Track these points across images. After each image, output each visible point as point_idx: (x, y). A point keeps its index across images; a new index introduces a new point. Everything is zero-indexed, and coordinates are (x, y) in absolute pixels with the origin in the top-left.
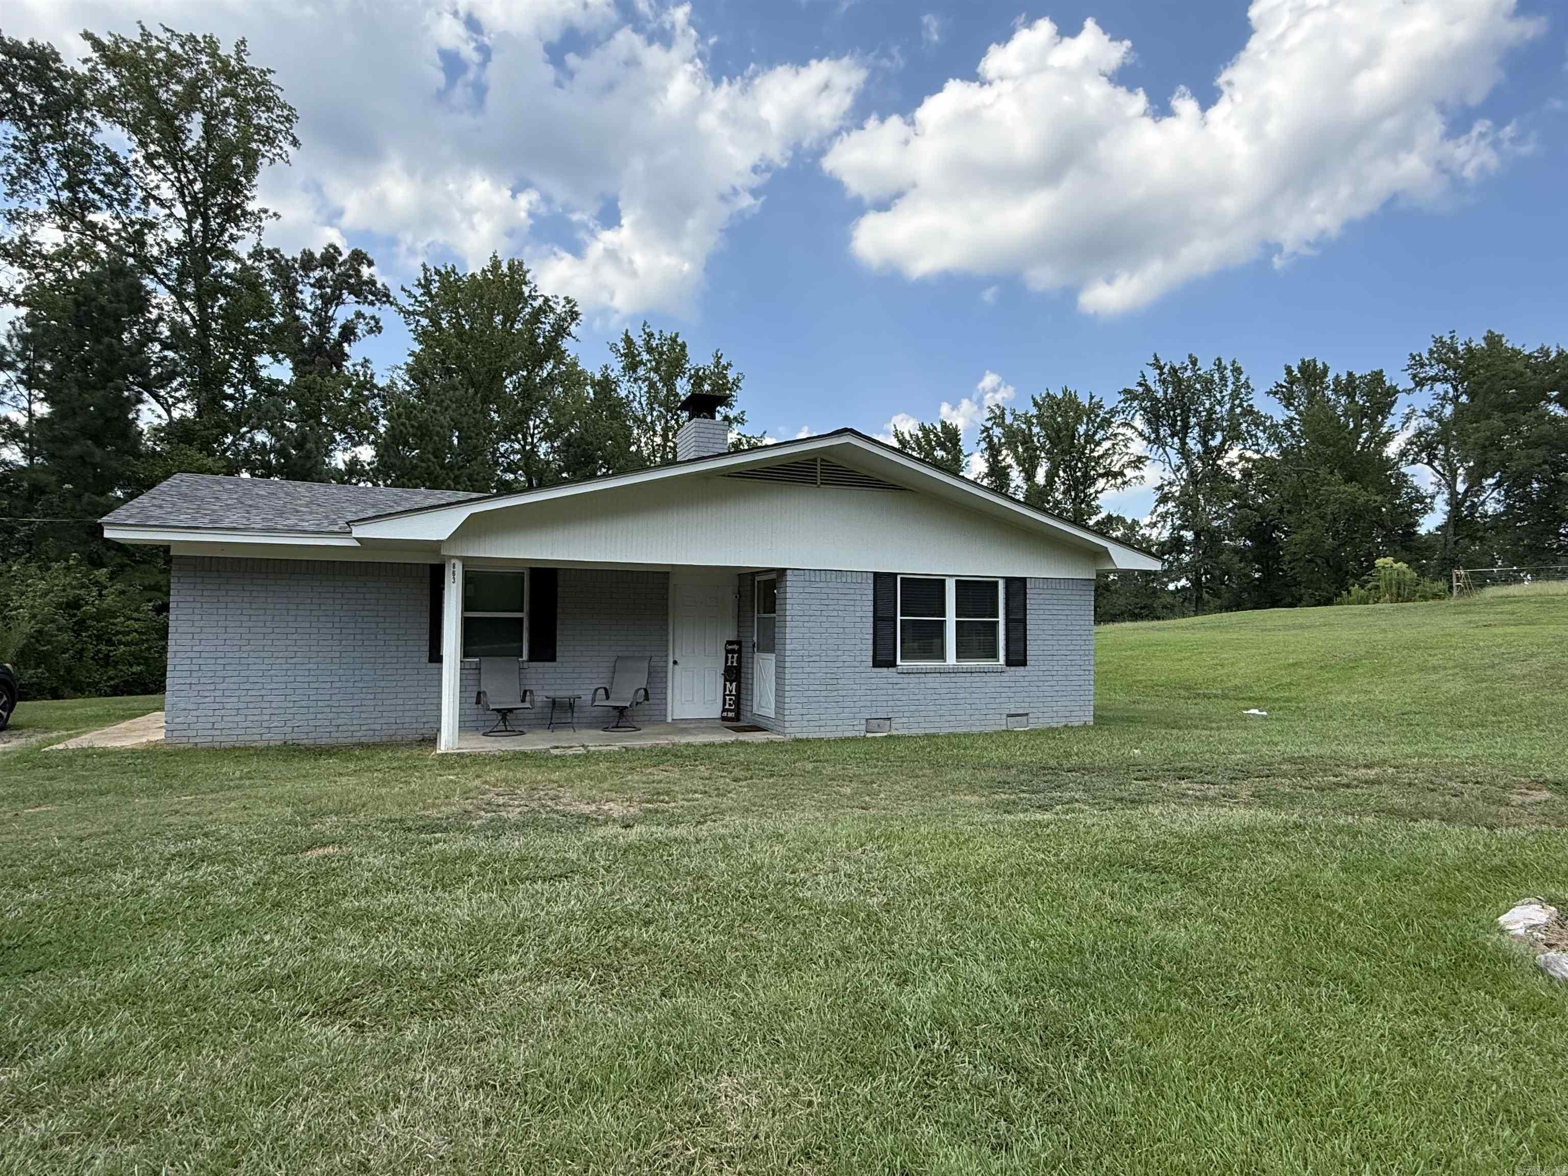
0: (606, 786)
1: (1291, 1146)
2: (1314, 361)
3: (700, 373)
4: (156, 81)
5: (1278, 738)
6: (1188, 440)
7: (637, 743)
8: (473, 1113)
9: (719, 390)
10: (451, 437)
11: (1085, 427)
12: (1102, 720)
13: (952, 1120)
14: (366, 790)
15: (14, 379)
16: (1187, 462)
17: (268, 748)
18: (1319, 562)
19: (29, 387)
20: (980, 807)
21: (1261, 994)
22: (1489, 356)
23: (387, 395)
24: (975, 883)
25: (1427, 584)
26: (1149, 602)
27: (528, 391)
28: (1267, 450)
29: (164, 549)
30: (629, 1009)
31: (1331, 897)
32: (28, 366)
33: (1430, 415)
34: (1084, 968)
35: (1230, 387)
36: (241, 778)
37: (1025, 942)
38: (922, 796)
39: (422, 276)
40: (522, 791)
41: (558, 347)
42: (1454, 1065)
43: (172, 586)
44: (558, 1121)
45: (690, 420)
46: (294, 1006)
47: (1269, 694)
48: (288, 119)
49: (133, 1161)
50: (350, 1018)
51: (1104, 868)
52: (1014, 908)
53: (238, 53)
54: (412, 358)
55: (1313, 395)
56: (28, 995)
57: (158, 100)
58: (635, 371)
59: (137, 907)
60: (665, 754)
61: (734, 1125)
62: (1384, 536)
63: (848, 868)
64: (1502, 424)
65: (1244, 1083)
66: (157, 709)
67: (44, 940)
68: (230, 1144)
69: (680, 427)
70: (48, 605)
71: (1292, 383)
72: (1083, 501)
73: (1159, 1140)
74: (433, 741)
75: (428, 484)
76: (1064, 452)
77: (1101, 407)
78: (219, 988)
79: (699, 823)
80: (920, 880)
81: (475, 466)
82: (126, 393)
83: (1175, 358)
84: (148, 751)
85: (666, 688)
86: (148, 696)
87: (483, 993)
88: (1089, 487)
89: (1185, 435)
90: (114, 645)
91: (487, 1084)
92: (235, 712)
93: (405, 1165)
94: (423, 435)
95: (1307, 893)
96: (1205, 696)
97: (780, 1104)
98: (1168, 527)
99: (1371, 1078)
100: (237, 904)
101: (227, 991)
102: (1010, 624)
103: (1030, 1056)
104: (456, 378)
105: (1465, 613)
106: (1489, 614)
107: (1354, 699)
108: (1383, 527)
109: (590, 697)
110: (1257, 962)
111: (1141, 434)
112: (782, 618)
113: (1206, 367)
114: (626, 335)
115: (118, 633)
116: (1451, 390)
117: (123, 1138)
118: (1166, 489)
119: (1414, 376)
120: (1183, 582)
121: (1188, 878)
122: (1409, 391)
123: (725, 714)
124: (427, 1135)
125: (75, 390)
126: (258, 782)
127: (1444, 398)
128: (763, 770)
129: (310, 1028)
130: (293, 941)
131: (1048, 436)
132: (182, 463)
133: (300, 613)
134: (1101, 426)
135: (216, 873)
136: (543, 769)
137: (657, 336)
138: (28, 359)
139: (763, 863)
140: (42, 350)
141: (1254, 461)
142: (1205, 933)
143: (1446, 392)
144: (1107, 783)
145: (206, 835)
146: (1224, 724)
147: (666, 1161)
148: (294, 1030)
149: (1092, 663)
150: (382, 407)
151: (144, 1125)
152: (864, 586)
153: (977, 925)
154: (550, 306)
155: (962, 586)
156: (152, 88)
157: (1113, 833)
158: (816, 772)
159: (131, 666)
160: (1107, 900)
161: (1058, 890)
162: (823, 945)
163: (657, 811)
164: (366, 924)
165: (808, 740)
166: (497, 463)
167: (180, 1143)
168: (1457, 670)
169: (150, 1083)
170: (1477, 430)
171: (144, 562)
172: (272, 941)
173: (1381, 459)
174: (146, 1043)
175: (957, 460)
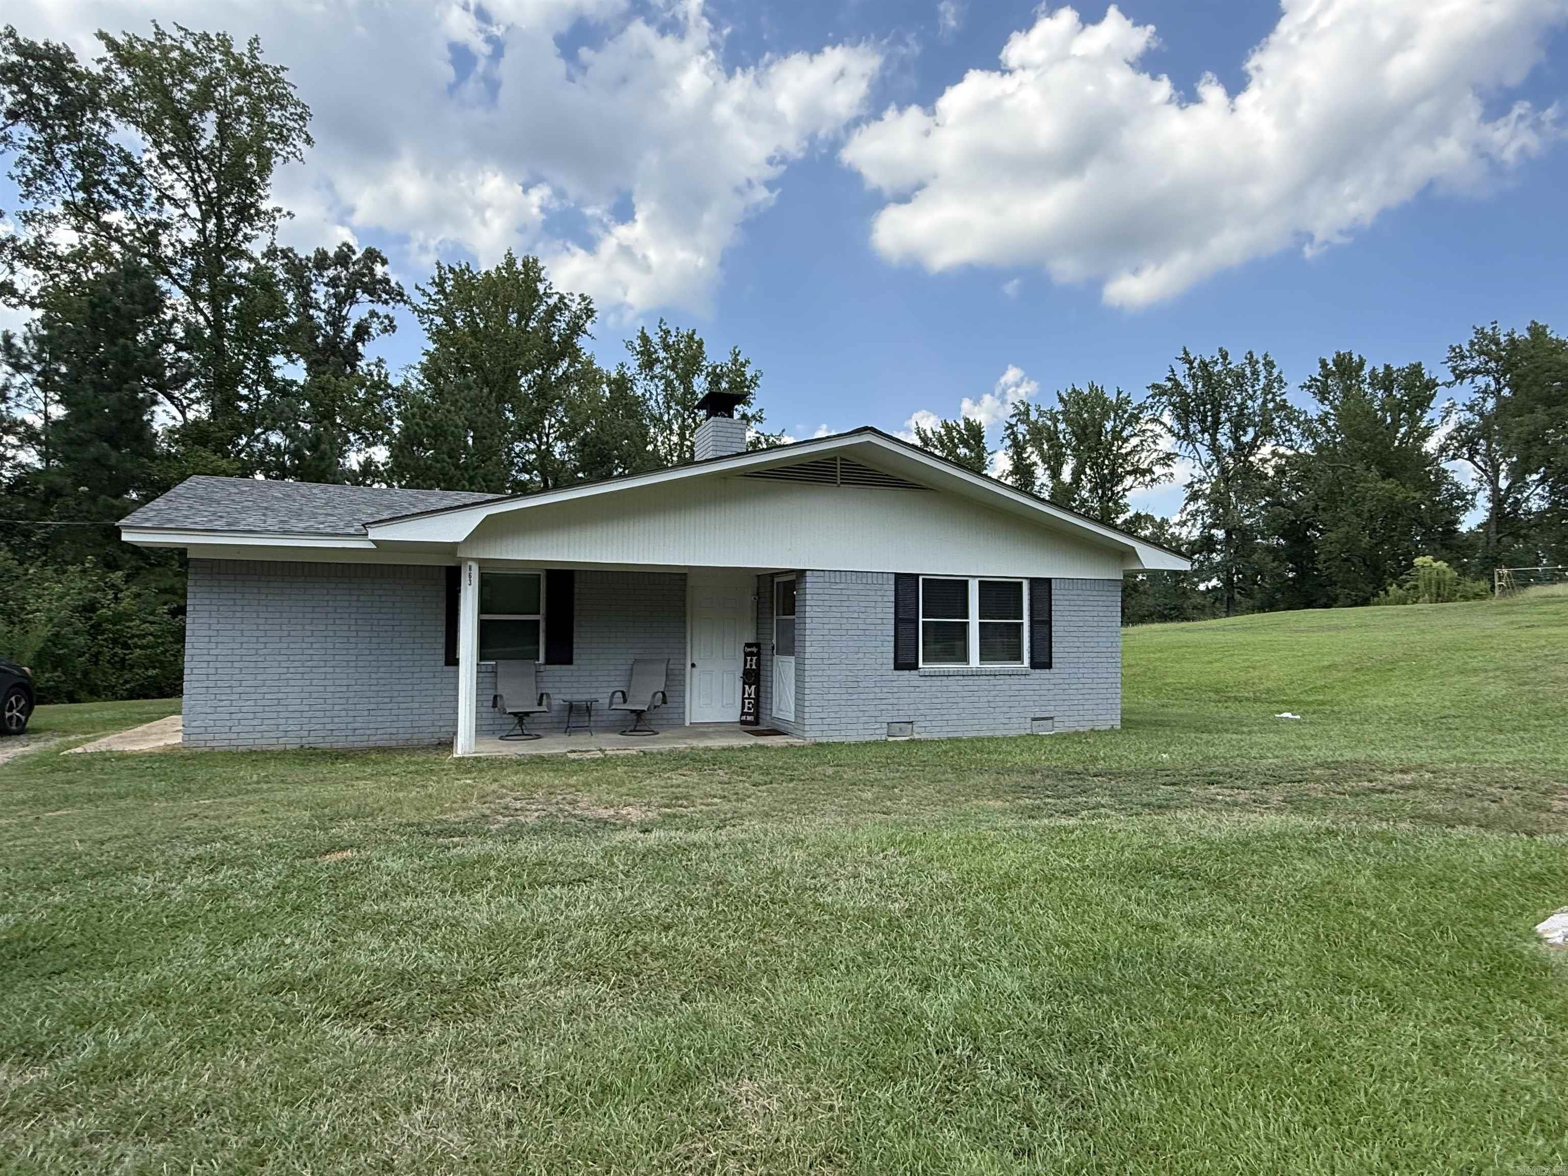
0: (624, 790)
1: (1319, 1153)
2: (1350, 354)
3: (718, 370)
4: (169, 81)
5: (1310, 743)
6: (1219, 436)
7: (654, 747)
8: (496, 1115)
9: (736, 388)
10: (466, 437)
11: (1112, 423)
12: (1130, 723)
13: (974, 1125)
14: (385, 794)
15: (30, 381)
16: (1218, 460)
17: (285, 752)
18: (1355, 560)
19: (45, 389)
20: (1004, 812)
21: (1290, 1002)
22: (1533, 347)
23: (401, 395)
24: (999, 889)
25: (1469, 584)
26: (1179, 602)
27: (543, 390)
28: (1301, 446)
29: (181, 551)
30: (649, 1013)
31: (1365, 905)
32: (44, 368)
33: (1471, 409)
34: (1109, 975)
35: (1263, 381)
36: (258, 782)
37: (1049, 949)
38: (945, 801)
39: (436, 273)
40: (539, 794)
41: (573, 345)
42: (1487, 1074)
43: (189, 589)
44: (580, 1124)
45: (707, 419)
46: (316, 1008)
47: (1302, 697)
48: (302, 118)
49: (160, 1160)
50: (372, 1020)
51: (1130, 873)
52: (1038, 915)
53: (251, 51)
54: (426, 357)
55: (1349, 388)
56: (54, 996)
57: (172, 100)
58: (651, 369)
59: (159, 909)
60: (684, 758)
61: (755, 1129)
62: (1424, 534)
63: (871, 874)
64: (1546, 418)
65: (1272, 1091)
66: (173, 713)
67: (68, 942)
68: (257, 1143)
69: (698, 426)
70: (63, 608)
71: (1326, 377)
72: (1110, 499)
73: (1184, 1147)
74: (448, 744)
75: (442, 485)
76: (1090, 449)
77: (1129, 402)
78: (242, 990)
79: (718, 827)
80: (942, 886)
81: (490, 466)
82: (141, 395)
83: (1205, 352)
84: (165, 755)
85: (684, 691)
86: (164, 700)
87: (503, 996)
88: (1117, 484)
89: (1216, 431)
90: (129, 648)
91: (509, 1086)
92: (251, 716)
93: (429, 1165)
94: (437, 435)
95: (1339, 900)
96: (1236, 698)
97: (801, 1108)
98: (1199, 525)
99: (1402, 1087)
100: (257, 907)
101: (250, 993)
102: (1036, 626)
103: (1052, 1062)
104: (471, 377)
105: (1507, 613)
106: (1532, 614)
107: (1391, 702)
108: (1421, 524)
109: (607, 701)
110: (1286, 970)
111: (1170, 430)
112: (801, 620)
113: (1237, 361)
114: (642, 332)
115: (133, 636)
116: (1493, 383)
117: (153, 1136)
118: (1196, 487)
119: (1454, 369)
120: (1214, 582)
121: (1217, 885)
122: (1449, 385)
123: (744, 718)
124: (450, 1135)
125: (90, 392)
126: (276, 786)
127: (1485, 392)
128: (782, 774)
129: (332, 1030)
130: (313, 944)
131: (1073, 433)
132: (197, 465)
133: (315, 616)
134: (1129, 422)
135: (236, 876)
136: (561, 773)
137: (674, 333)
138: (44, 361)
139: (783, 868)
140: (58, 352)
141: (1288, 457)
142: (1234, 941)
143: (1488, 385)
144: (1134, 788)
145: (225, 838)
146: (1256, 728)
147: (688, 1163)
148: (316, 1032)
149: (1119, 665)
150: (397, 407)
151: (171, 1124)
152: (885, 587)
153: (1000, 931)
154: (565, 304)
155: (986, 586)
156: (165, 87)
157: (1139, 839)
158: (837, 776)
159: (147, 669)
160: (1133, 906)
161: (1083, 896)
162: (844, 951)
163: (675, 816)
164: (385, 928)
165: (828, 744)
166: (512, 463)
167: (207, 1142)
168: (1498, 673)
169: (176, 1084)
170: (1520, 424)
171: (159, 565)
172: (293, 944)
173: (1420, 455)
174: (171, 1043)
175: (980, 458)
